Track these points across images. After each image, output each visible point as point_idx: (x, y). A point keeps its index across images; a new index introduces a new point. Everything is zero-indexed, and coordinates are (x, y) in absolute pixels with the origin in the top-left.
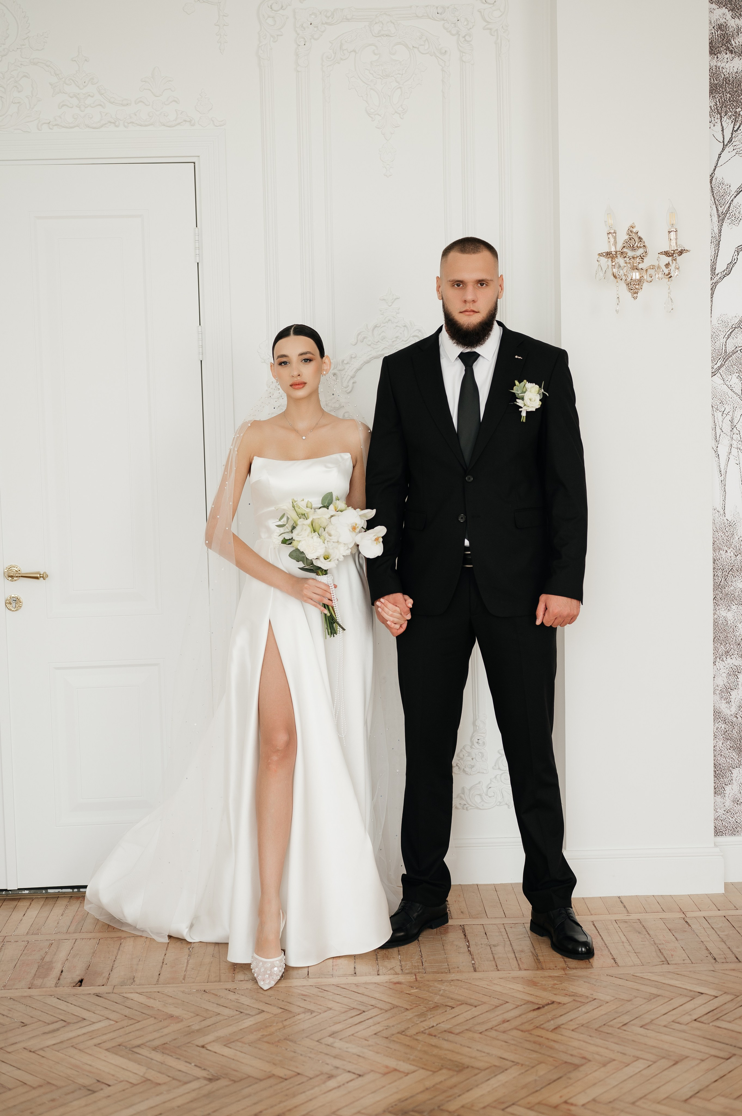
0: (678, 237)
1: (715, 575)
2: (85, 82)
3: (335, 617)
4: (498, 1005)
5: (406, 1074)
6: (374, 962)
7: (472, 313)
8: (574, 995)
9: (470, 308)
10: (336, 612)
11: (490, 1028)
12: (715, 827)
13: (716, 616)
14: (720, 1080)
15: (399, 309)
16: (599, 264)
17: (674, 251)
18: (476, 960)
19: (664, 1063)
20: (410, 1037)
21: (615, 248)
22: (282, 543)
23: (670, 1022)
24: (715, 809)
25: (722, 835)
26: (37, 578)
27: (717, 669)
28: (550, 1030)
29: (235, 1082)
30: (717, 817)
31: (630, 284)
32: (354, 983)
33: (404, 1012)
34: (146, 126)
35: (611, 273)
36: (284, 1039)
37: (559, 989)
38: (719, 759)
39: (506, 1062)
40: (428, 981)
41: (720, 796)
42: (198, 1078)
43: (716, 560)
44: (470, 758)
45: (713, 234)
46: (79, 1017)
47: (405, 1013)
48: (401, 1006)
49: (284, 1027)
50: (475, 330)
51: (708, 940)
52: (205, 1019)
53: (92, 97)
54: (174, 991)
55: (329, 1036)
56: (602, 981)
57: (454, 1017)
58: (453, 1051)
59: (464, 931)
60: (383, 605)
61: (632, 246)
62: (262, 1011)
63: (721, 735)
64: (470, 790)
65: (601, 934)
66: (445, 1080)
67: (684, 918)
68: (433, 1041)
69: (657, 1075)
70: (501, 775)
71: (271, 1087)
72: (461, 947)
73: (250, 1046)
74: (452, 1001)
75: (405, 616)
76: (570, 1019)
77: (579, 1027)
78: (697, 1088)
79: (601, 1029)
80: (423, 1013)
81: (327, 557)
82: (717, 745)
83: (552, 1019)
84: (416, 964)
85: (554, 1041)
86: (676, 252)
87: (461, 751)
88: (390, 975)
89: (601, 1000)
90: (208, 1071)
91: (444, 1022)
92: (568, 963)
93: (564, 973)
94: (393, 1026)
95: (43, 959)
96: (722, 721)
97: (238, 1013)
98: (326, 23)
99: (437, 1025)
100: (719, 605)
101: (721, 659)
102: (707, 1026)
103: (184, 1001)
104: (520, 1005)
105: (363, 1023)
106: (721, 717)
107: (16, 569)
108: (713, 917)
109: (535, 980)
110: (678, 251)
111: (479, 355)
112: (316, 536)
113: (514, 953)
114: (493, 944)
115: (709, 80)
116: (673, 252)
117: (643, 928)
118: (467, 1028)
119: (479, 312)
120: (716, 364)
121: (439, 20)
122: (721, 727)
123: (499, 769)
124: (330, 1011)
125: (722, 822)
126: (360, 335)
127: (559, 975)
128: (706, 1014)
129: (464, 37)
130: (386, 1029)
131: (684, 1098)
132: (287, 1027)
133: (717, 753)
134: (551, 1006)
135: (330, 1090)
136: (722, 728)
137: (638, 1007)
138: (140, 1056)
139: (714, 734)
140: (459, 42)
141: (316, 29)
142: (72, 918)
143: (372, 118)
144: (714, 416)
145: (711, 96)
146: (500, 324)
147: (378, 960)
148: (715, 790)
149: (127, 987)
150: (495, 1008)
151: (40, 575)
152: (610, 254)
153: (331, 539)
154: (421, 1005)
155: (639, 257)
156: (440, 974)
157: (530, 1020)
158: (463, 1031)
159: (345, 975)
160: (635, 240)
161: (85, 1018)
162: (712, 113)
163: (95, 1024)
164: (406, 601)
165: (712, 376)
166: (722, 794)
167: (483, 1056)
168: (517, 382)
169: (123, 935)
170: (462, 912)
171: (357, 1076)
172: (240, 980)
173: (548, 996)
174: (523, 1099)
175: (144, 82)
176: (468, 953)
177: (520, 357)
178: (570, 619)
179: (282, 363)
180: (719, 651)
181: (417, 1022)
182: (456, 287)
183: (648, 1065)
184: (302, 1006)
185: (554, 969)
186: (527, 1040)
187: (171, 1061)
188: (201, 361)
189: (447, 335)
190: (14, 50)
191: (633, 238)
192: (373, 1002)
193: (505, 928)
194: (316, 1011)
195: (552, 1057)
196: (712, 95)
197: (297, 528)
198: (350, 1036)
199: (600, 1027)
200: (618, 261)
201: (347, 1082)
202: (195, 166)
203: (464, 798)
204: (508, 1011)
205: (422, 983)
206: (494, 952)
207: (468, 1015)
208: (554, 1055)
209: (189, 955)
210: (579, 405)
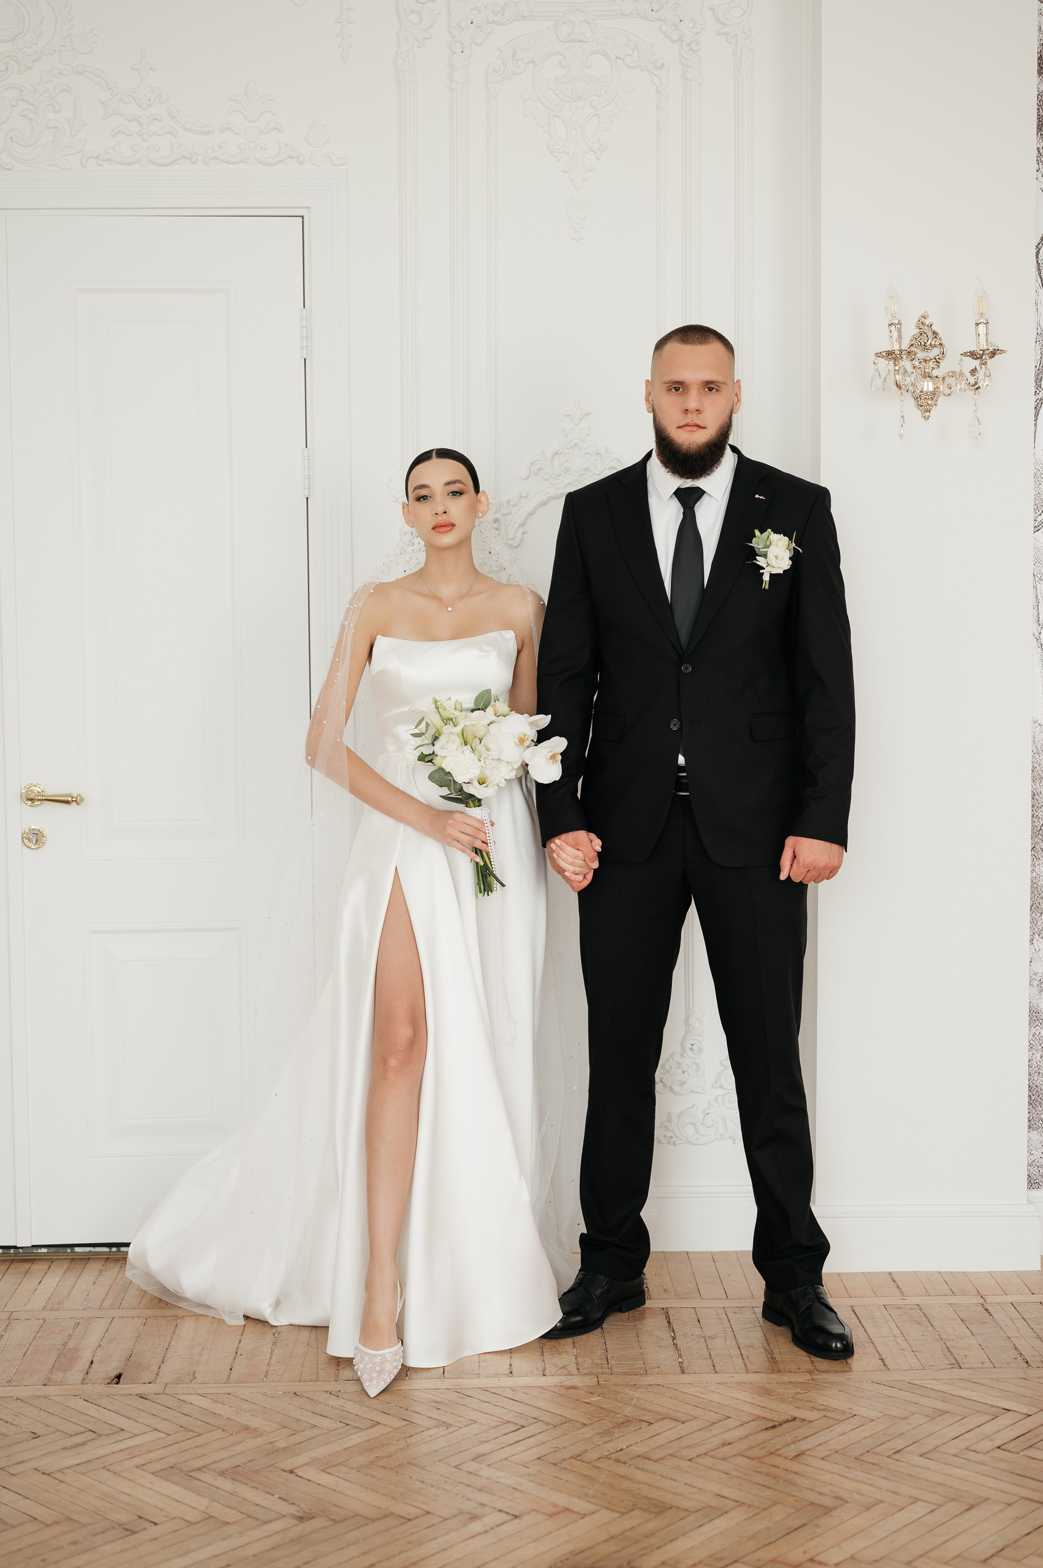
0: (989, 332)
1: (1035, 816)
2: (149, 100)
3: (491, 868)
4: (715, 1421)
5: (582, 1516)
6: (538, 1357)
7: (695, 429)
8: (825, 1409)
9: (692, 421)
10: (492, 860)
11: (704, 1452)
12: (1029, 1176)
13: (1034, 874)
14: (1033, 1533)
15: (589, 429)
16: (877, 367)
17: (984, 351)
18: (684, 1358)
19: (953, 1507)
20: (588, 1463)
21: (900, 346)
22: (418, 760)
23: (962, 1450)
24: (1028, 1149)
25: (1038, 1187)
26: (67, 802)
27: (1035, 950)
28: (790, 1458)
29: (336, 1522)
30: (1031, 1162)
31: (919, 398)
32: (509, 1386)
33: (580, 1429)
34: (236, 163)
35: (893, 381)
36: (408, 1463)
37: (803, 1400)
38: (1036, 1078)
39: (726, 1502)
40: (616, 1385)
41: (1036, 1132)
42: (284, 1516)
43: (1036, 794)
44: (680, 1071)
45: (1039, 329)
46: (115, 1426)
47: (582, 1431)
48: (576, 1419)
49: (408, 1446)
50: (700, 452)
51: (1018, 1335)
52: (294, 1432)
53: (160, 121)
54: (252, 1393)
55: (473, 1460)
56: (864, 1390)
57: (652, 1437)
58: (650, 1485)
59: (668, 1317)
60: (558, 849)
61: (923, 343)
62: (376, 1423)
63: (1039, 1044)
64: (679, 1116)
65: (863, 1324)
66: (638, 1525)
67: (983, 1304)
68: (622, 1470)
69: (943, 1523)
70: (724, 1096)
71: (388, 1530)
72: (663, 1339)
73: (359, 1471)
74: (650, 1414)
75: (590, 864)
76: (818, 1443)
77: (832, 1454)
78: (1000, 1544)
79: (862, 1458)
80: (608, 1430)
81: (483, 780)
82: (1033, 1058)
83: (793, 1442)
84: (599, 1362)
85: (796, 1473)
86: (986, 352)
87: (667, 1060)
88: (561, 1376)
89: (863, 1417)
90: (298, 1506)
91: (637, 1443)
92: (816, 1364)
93: (811, 1378)
94: (564, 1448)
95: (65, 1344)
96: (1041, 1024)
97: (342, 1425)
98: (493, 22)
99: (628, 1447)
100: (1039, 858)
101: (1040, 935)
102: (1015, 1456)
103: (265, 1407)
104: (748, 1421)
105: (521, 1442)
106: (1040, 1019)
107: (39, 790)
108: (1024, 1304)
109: (768, 1386)
110: (988, 352)
111: (704, 492)
112: (468, 751)
113: (739, 1348)
114: (709, 1335)
115: (1036, 111)
116: (981, 352)
117: (924, 1317)
118: (671, 1452)
119: (705, 428)
120: (1041, 514)
121: (654, 20)
122: (1040, 1033)
123: (721, 1087)
124: (473, 1425)
125: (1039, 1169)
126: (534, 466)
127: (803, 1381)
128: (1015, 1439)
129: (689, 45)
130: (555, 1451)
131: (983, 1557)
132: (412, 1446)
133: (1033, 1070)
134: (791, 1423)
135: (474, 1536)
136: (1040, 1035)
137: (917, 1427)
138: (202, 1484)
139: (1029, 1042)
140: (682, 51)
141: (478, 30)
142: (108, 1288)
143: (556, 157)
144: (1035, 589)
145: (1039, 134)
146: (734, 449)
147: (544, 1354)
148: (1029, 1123)
149: (184, 1385)
150: (711, 1425)
151: (72, 798)
152: (892, 354)
153: (489, 755)
154: (605, 1418)
155: (933, 360)
156: (632, 1376)
157: (762, 1443)
158: (664, 1457)
159: (496, 1375)
160: (927, 336)
161: (124, 1429)
162: (1039, 158)
163: (138, 1436)
164: (591, 842)
165: (1034, 532)
166: (1039, 1129)
167: (693, 1493)
168: (757, 532)
169: (180, 1313)
170: (665, 1290)
171: (511, 1517)
172: (346, 1379)
173: (787, 1410)
174: (749, 1553)
175: (233, 101)
176: (673, 1348)
177: (762, 497)
178: (829, 871)
179: (420, 498)
180: (1038, 925)
181: (600, 1443)
182: (673, 392)
183: (930, 1510)
184: (435, 1418)
185: (796, 1372)
186: (756, 1472)
187: (245, 1492)
188: (307, 498)
189: (659, 462)
190: (49, 53)
191: (925, 333)
192: (537, 1414)
193: (726, 1314)
194: (455, 1424)
195: (793, 1496)
196: (1041, 132)
197: (441, 738)
198: (502, 1460)
199: (862, 1455)
200: (903, 364)
201: (498, 1526)
202: (303, 221)
203: (671, 1129)
204: (730, 1430)
205: (606, 1388)
206: (710, 1347)
207: (673, 1434)
208: (795, 1493)
209: (274, 1343)
210: (845, 567)
